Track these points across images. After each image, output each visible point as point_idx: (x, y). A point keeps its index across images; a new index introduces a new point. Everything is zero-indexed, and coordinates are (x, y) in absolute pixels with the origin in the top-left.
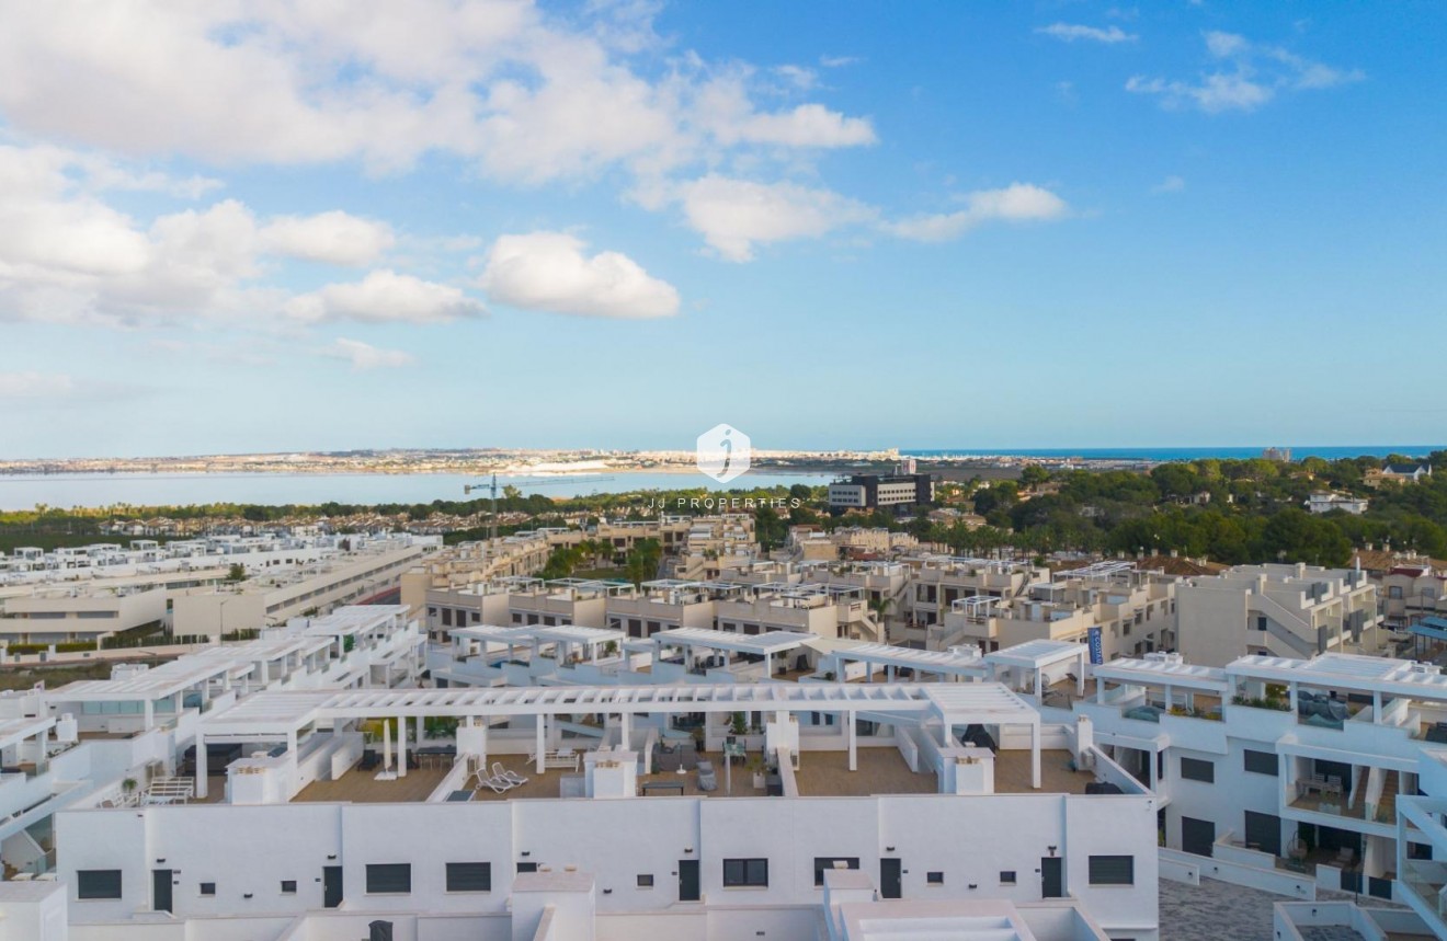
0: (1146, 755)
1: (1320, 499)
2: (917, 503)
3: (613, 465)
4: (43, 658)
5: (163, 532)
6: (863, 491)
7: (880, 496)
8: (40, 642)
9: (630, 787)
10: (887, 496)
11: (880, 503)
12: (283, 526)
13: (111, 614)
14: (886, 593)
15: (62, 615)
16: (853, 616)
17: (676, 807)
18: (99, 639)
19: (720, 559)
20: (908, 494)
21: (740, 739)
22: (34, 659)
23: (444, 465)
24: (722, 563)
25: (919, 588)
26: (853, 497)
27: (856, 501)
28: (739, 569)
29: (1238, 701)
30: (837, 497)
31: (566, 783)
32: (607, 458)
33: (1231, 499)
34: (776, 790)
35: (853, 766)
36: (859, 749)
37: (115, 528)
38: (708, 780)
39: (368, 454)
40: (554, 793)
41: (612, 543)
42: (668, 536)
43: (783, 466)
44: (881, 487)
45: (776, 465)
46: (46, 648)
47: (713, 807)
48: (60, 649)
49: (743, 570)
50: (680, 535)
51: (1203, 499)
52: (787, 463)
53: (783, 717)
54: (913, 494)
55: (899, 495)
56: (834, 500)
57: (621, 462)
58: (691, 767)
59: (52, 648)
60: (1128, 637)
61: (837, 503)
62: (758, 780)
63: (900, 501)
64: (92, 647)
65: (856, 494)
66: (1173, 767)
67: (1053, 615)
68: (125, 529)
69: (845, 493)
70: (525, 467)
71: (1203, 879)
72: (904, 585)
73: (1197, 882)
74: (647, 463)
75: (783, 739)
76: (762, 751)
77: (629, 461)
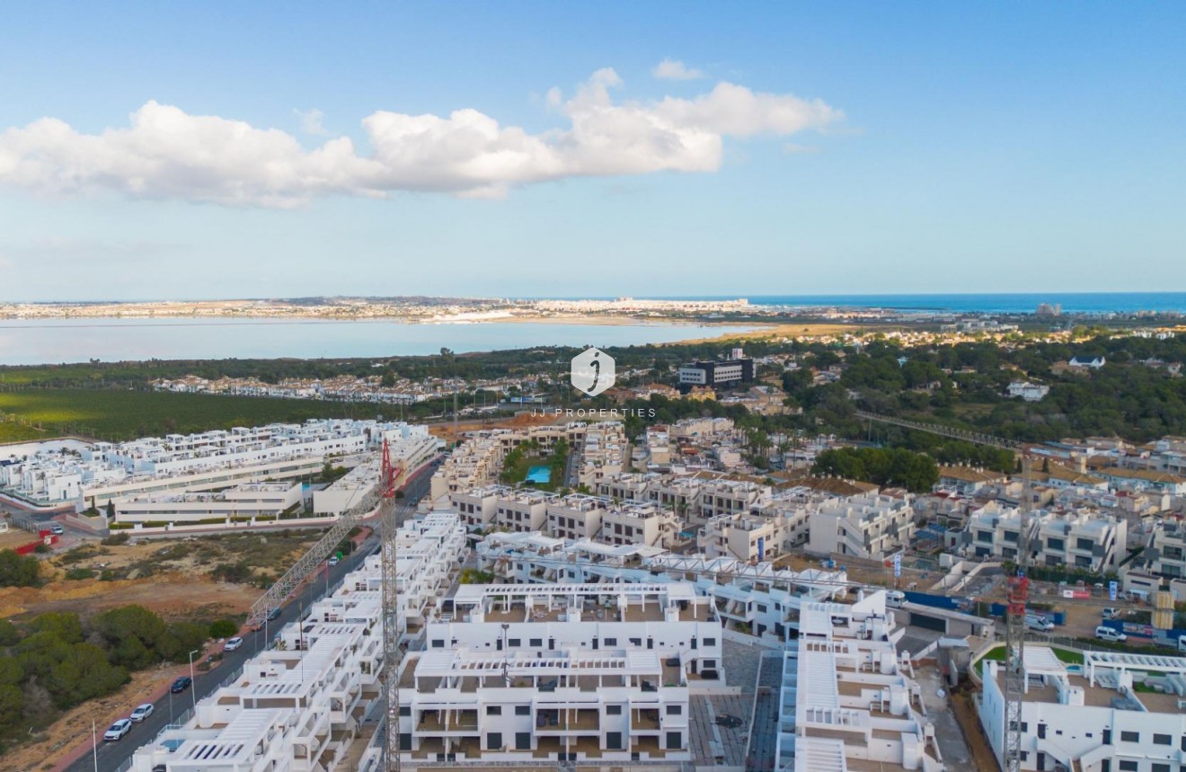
0: (744, 604)
1: (1017, 385)
2: (743, 380)
3: (518, 314)
4: (249, 524)
5: (201, 390)
6: (703, 373)
7: (716, 376)
8: (244, 515)
9: (579, 619)
10: (721, 376)
11: (715, 381)
12: (291, 389)
13: (279, 501)
14: (688, 498)
15: (254, 501)
16: (666, 521)
17: (591, 625)
18: (277, 514)
19: (604, 467)
20: (736, 374)
21: (610, 601)
22: (244, 524)
23: (382, 313)
24: (605, 470)
25: (705, 497)
26: (697, 377)
27: (699, 380)
28: (614, 477)
29: (774, 587)
30: (686, 376)
31: (560, 617)
32: (512, 307)
33: (955, 385)
34: (619, 619)
35: (643, 610)
36: (646, 604)
37: (164, 385)
38: (600, 615)
39: (318, 301)
40: (556, 619)
41: (538, 440)
42: (572, 436)
43: (653, 317)
44: (717, 370)
45: (648, 317)
46: (250, 519)
47: (602, 624)
48: (257, 519)
49: (617, 478)
50: (579, 436)
51: (936, 386)
52: (657, 314)
53: (622, 596)
54: (740, 373)
55: (730, 375)
56: (684, 379)
57: (525, 311)
58: (595, 610)
59: (253, 519)
60: (794, 532)
61: (686, 381)
62: (615, 616)
63: (730, 379)
64: (274, 518)
65: (699, 375)
66: (754, 607)
67: (754, 526)
68: (171, 387)
69: (691, 374)
70: (448, 317)
71: (754, 644)
72: (698, 493)
73: (751, 645)
74: (545, 313)
75: (622, 603)
76: (616, 605)
77: (530, 310)
